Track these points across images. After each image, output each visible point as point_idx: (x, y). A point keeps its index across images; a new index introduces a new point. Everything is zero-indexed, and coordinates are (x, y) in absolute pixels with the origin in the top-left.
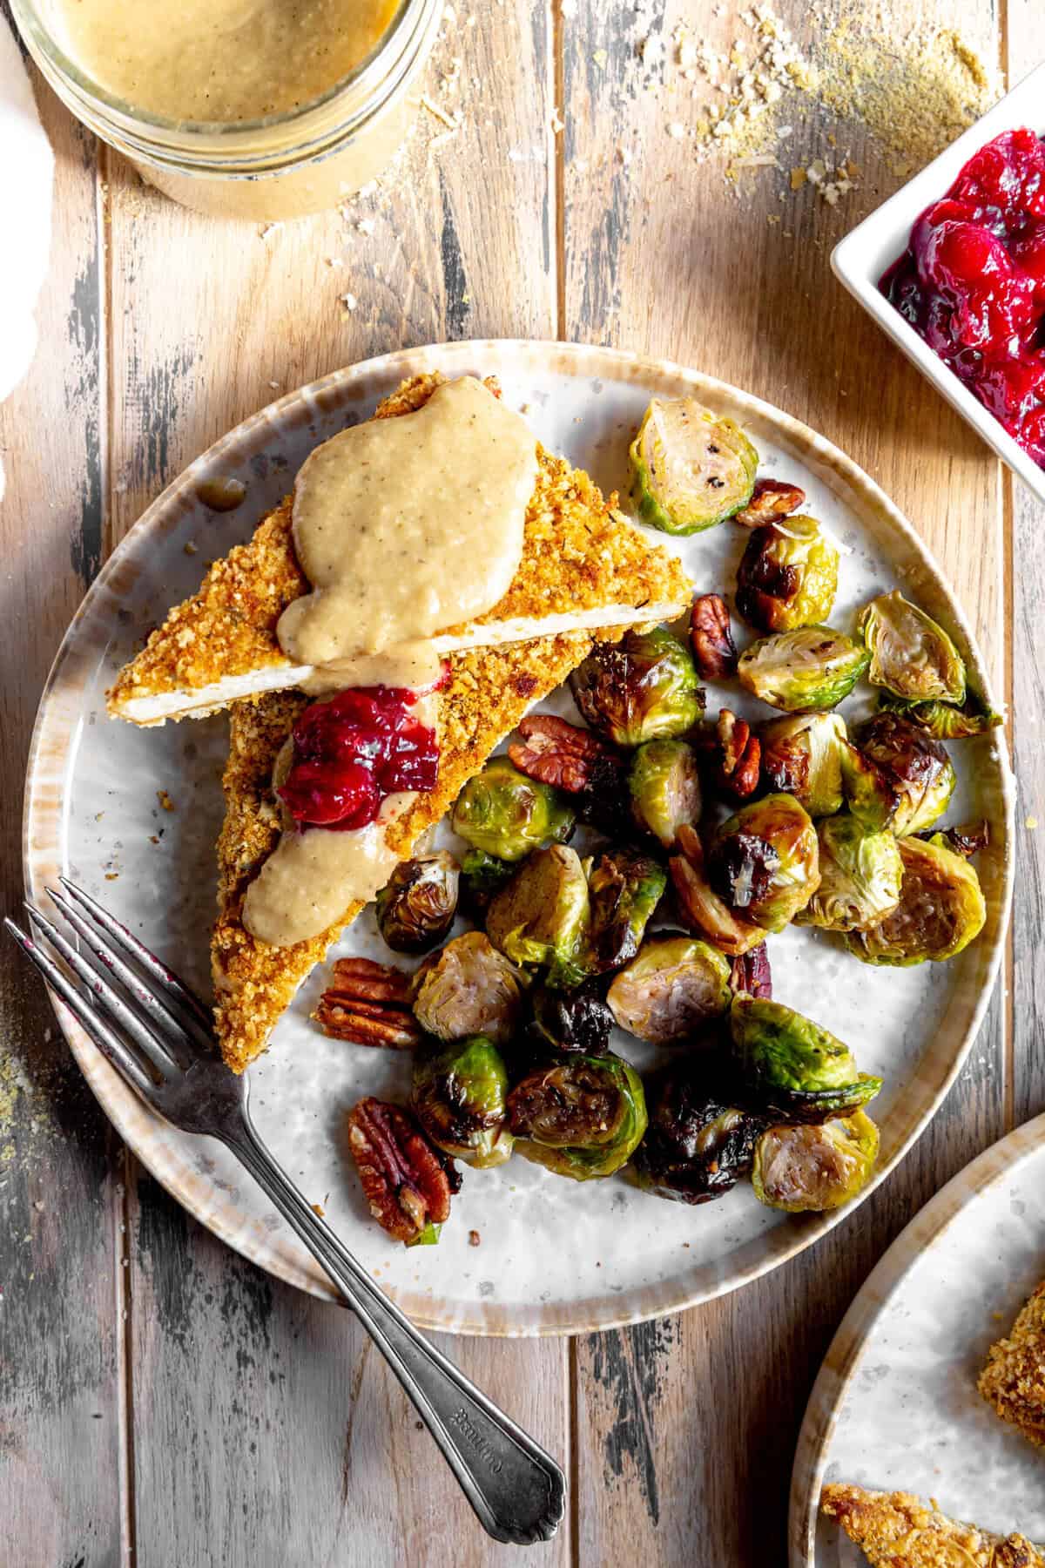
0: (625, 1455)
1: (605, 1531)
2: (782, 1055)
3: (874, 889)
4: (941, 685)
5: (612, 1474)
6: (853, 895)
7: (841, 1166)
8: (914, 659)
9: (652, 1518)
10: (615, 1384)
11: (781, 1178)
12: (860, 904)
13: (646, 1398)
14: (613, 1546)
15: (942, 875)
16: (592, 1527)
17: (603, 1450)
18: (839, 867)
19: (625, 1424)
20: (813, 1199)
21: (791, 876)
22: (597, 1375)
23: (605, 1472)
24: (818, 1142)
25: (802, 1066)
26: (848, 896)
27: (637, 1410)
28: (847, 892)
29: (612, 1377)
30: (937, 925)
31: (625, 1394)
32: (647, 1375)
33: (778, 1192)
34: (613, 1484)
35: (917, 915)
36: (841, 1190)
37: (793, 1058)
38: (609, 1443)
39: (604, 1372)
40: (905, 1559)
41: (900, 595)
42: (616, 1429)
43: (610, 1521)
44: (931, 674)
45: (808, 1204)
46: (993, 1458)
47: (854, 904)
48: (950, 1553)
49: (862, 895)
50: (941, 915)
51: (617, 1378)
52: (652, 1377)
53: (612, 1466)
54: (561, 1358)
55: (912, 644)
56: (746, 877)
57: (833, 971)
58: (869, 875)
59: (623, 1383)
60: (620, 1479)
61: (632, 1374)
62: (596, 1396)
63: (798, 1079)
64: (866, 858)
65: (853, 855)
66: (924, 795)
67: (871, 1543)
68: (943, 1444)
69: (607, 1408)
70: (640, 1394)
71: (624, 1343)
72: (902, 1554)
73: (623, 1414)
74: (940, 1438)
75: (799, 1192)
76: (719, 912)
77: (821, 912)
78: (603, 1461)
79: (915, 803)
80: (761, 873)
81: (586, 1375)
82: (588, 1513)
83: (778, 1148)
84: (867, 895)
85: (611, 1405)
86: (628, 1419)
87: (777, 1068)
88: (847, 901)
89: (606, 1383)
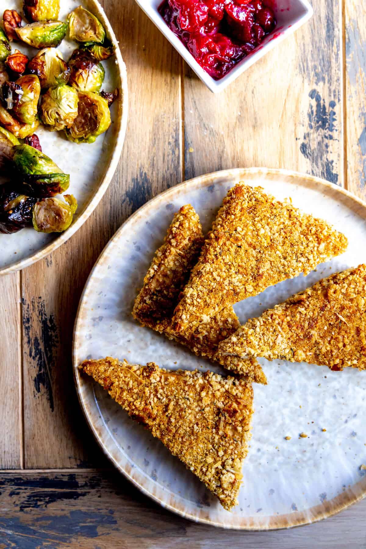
0: (41, 385)
1: (34, 414)
2: (24, 161)
3: (63, 104)
4: (94, 36)
5: (36, 392)
6: (57, 108)
7: (62, 213)
8: (87, 29)
9: (51, 409)
10: (37, 358)
11: (42, 221)
12: (59, 110)
13: (49, 364)
14: (37, 419)
15: (91, 100)
16: (29, 412)
17: (33, 383)
18: (52, 99)
19: (41, 373)
20: (54, 227)
21: (28, 98)
22: (31, 355)
23: (34, 392)
24: (53, 205)
25: (31, 164)
26: (55, 108)
27: (46, 368)
28: (55, 107)
29: (36, 356)
30: (92, 121)
31: (41, 362)
32: (49, 354)
33: (42, 226)
34: (37, 396)
35: (86, 118)
36: (64, 223)
37: (28, 162)
38: (35, 380)
39: (33, 354)
40: (108, 377)
41: (82, 7)
42: (37, 375)
43: (36, 410)
44: (91, 33)
45: (53, 230)
46: (149, 343)
47: (57, 111)
48: (125, 372)
49: (59, 107)
50: (93, 117)
51: (38, 356)
52: (51, 356)
53: (37, 390)
54: (17, 349)
55: (85, 23)
56: (10, 97)
57: (67, 150)
58: (61, 99)
59: (40, 358)
60: (39, 394)
61: (44, 355)
62: (30, 363)
63: (32, 171)
64: (60, 93)
65: (56, 93)
66: (88, 75)
67: (95, 374)
68: (129, 341)
69: (34, 367)
70: (46, 362)
71: (40, 343)
72: (107, 375)
73: (40, 370)
74: (127, 339)
75: (49, 226)
76: (7, 115)
77: (48, 117)
78: (33, 388)
79: (85, 79)
80: (16, 96)
81: (26, 355)
82: (28, 407)
83: (40, 209)
84: (61, 106)
85: (36, 366)
86: (42, 372)
87: (24, 167)
88: (55, 110)
89: (34, 358)
